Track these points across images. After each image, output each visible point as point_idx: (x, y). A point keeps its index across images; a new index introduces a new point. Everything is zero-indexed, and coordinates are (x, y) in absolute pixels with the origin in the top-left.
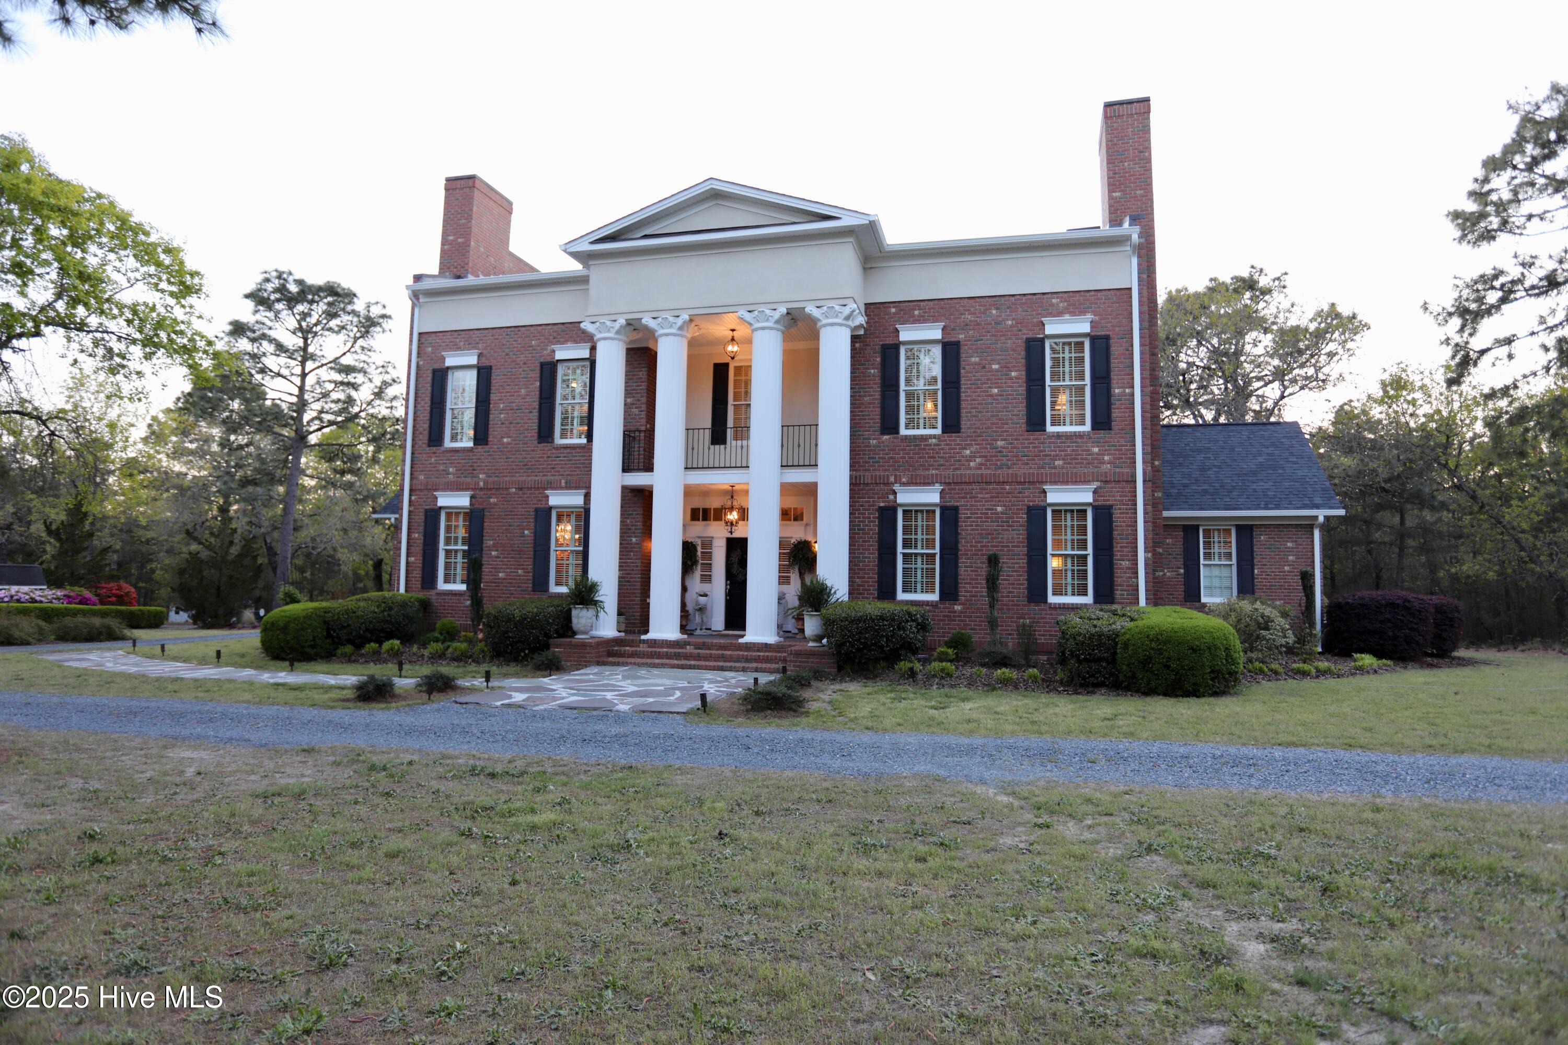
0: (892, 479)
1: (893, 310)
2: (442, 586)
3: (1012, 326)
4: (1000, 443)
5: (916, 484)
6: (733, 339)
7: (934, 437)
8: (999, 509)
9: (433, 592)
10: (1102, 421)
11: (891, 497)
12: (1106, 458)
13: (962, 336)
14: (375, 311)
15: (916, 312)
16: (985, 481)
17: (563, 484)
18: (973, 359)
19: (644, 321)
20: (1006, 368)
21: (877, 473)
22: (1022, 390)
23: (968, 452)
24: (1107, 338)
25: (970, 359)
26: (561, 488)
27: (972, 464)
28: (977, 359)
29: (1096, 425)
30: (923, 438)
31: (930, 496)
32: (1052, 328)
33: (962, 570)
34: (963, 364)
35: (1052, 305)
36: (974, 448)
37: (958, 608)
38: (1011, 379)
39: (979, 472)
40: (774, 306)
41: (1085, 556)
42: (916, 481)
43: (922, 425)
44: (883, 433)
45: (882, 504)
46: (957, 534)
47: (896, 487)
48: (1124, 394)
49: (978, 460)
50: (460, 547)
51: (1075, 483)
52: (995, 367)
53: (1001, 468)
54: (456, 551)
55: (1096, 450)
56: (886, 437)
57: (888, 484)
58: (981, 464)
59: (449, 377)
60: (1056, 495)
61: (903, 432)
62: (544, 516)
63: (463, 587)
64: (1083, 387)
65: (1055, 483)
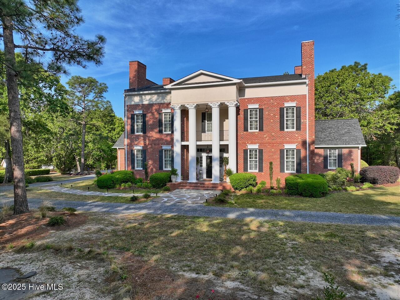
0: (247, 143)
1: (246, 100)
2: (136, 168)
3: (276, 104)
4: (273, 134)
5: (253, 144)
6: (207, 108)
7: (257, 132)
8: (273, 150)
9: (134, 170)
10: (298, 128)
11: (246, 147)
12: (299, 137)
13: (263, 107)
15: (252, 101)
16: (269, 143)
17: (165, 143)
19: (185, 105)
20: (275, 115)
21: (243, 141)
22: (279, 121)
23: (265, 136)
24: (300, 107)
25: (266, 113)
26: (165, 145)
27: (266, 139)
28: (267, 113)
29: (297, 129)
30: (254, 132)
31: (256, 146)
32: (286, 105)
33: (264, 165)
34: (264, 114)
35: (286, 99)
36: (267, 135)
37: (263, 174)
38: (276, 118)
39: (268, 141)
40: (217, 102)
41: (294, 161)
43: (254, 129)
44: (244, 131)
45: (244, 149)
46: (262, 156)
47: (248, 145)
48: (304, 121)
50: (140, 159)
51: (291, 143)
52: (272, 115)
53: (273, 140)
54: (139, 160)
55: (297, 135)
56: (245, 132)
57: (245, 144)
58: (268, 139)
59: (136, 117)
60: (287, 146)
61: (249, 131)
62: (161, 151)
63: (142, 169)
64: (294, 119)
65: (286, 143)
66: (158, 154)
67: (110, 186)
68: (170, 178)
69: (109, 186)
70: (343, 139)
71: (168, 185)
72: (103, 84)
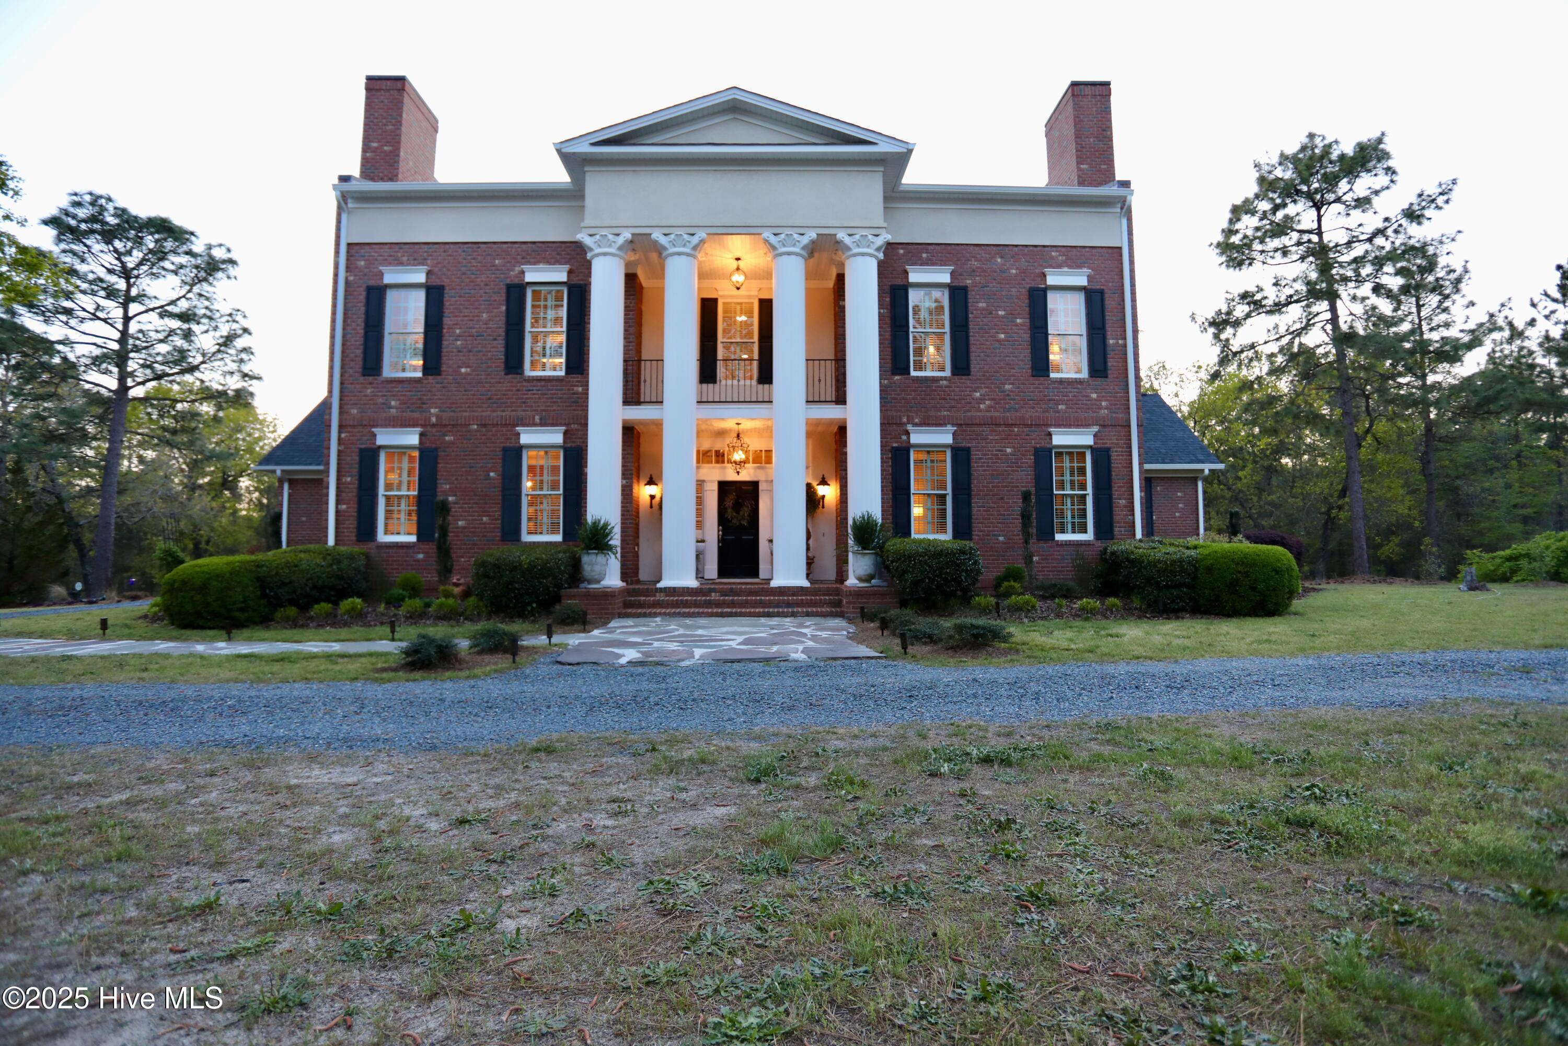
0: (905, 420)
1: (901, 251)
2: (384, 539)
3: (1016, 275)
4: (1008, 387)
5: (928, 425)
6: (738, 269)
7: (945, 378)
8: (1009, 450)
9: (371, 545)
10: (1099, 369)
11: (907, 437)
12: (1104, 404)
13: (969, 282)
14: (218, 254)
15: (925, 255)
16: (994, 423)
17: (537, 418)
18: (980, 305)
19: (653, 236)
20: (1012, 315)
21: (890, 414)
22: (1027, 337)
23: (978, 394)
24: (1102, 292)
25: (978, 304)
26: (535, 425)
27: (982, 406)
28: (984, 305)
29: (1093, 373)
30: (934, 380)
31: (942, 437)
32: (1054, 278)
33: (975, 510)
34: (970, 308)
35: (1052, 258)
36: (983, 391)
37: (972, 544)
38: (1017, 325)
39: (988, 414)
40: (801, 231)
41: (1084, 496)
42: (928, 422)
43: (929, 367)
44: (894, 374)
45: (895, 445)
46: (969, 475)
47: (909, 427)
48: (1117, 344)
49: (987, 402)
50: (405, 493)
51: (1077, 426)
52: (1001, 313)
53: (1009, 410)
54: (401, 497)
55: (1094, 396)
56: (897, 377)
57: (901, 424)
58: (990, 407)
59: (388, 296)
60: (1061, 439)
61: (913, 373)
62: (512, 456)
63: (413, 539)
64: (1079, 337)
65: (1059, 426)
66: (499, 467)
68: (578, 566)
69: (237, 614)
71: (570, 602)
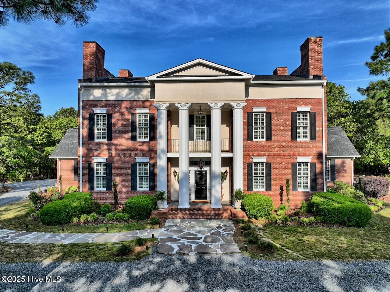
0: (251, 154)
1: (251, 102)
2: (96, 189)
3: (287, 108)
4: (283, 144)
6: (200, 109)
7: (263, 141)
8: (283, 164)
9: (93, 191)
10: (313, 138)
11: (251, 160)
12: (314, 149)
13: (272, 111)
15: (258, 103)
16: (279, 155)
17: (141, 155)
18: (275, 118)
19: (176, 105)
20: (285, 121)
21: (246, 152)
22: (290, 128)
23: (274, 146)
24: (315, 113)
25: (274, 118)
26: (140, 156)
27: (275, 150)
28: (277, 118)
29: (311, 139)
30: (260, 142)
31: (263, 159)
32: (299, 109)
33: (272, 182)
34: (272, 119)
35: (299, 102)
36: (276, 145)
37: (271, 193)
38: (287, 124)
39: (277, 152)
40: (220, 102)
41: (307, 177)
42: (258, 155)
43: (259, 138)
45: (248, 162)
46: (271, 171)
47: (252, 157)
48: (319, 130)
49: (277, 149)
50: (102, 175)
51: (305, 156)
52: (282, 121)
53: (284, 151)
54: (101, 177)
55: (311, 146)
56: (249, 141)
57: (250, 156)
58: (278, 150)
59: (95, 117)
60: (300, 159)
61: (254, 140)
62: (134, 166)
63: (105, 189)
64: (307, 127)
65: (300, 156)
66: (130, 169)
67: (63, 220)
68: (156, 204)
70: (335, 149)
71: (154, 214)
72: (28, 72)
